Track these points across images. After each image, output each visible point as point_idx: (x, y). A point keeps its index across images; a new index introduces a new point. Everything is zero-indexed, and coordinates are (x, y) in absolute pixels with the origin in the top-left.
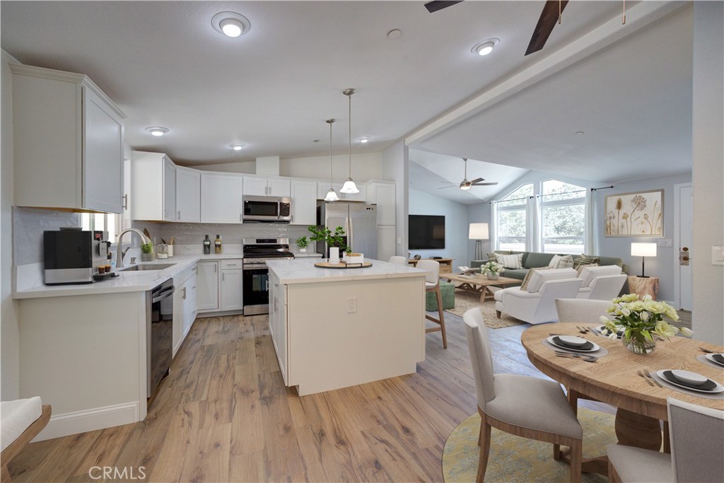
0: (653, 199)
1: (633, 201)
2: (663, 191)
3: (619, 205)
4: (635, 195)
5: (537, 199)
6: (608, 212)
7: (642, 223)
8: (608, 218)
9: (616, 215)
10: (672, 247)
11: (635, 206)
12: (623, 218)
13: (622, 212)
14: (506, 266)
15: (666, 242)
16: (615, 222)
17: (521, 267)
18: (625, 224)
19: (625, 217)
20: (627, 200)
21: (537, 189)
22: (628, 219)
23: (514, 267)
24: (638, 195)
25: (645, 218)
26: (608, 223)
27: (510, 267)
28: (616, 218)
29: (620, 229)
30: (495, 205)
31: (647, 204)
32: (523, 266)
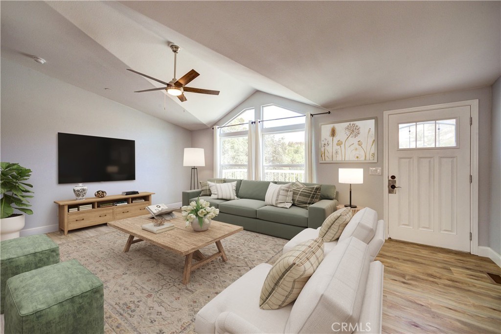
0: (367, 126)
1: (347, 128)
2: (376, 119)
3: (333, 133)
4: (348, 123)
5: (259, 124)
6: (323, 138)
7: (356, 149)
8: (323, 145)
9: (330, 142)
10: (382, 175)
11: (348, 133)
12: (337, 145)
13: (336, 139)
14: (220, 197)
15: (376, 170)
16: (329, 149)
17: (236, 198)
18: (339, 151)
19: (339, 143)
20: (341, 127)
21: (258, 114)
22: (343, 146)
23: (228, 198)
24: (352, 123)
25: (359, 145)
26: (323, 149)
27: (224, 197)
28: (331, 145)
29: (334, 156)
30: (218, 131)
31: (360, 131)
32: (237, 196)
